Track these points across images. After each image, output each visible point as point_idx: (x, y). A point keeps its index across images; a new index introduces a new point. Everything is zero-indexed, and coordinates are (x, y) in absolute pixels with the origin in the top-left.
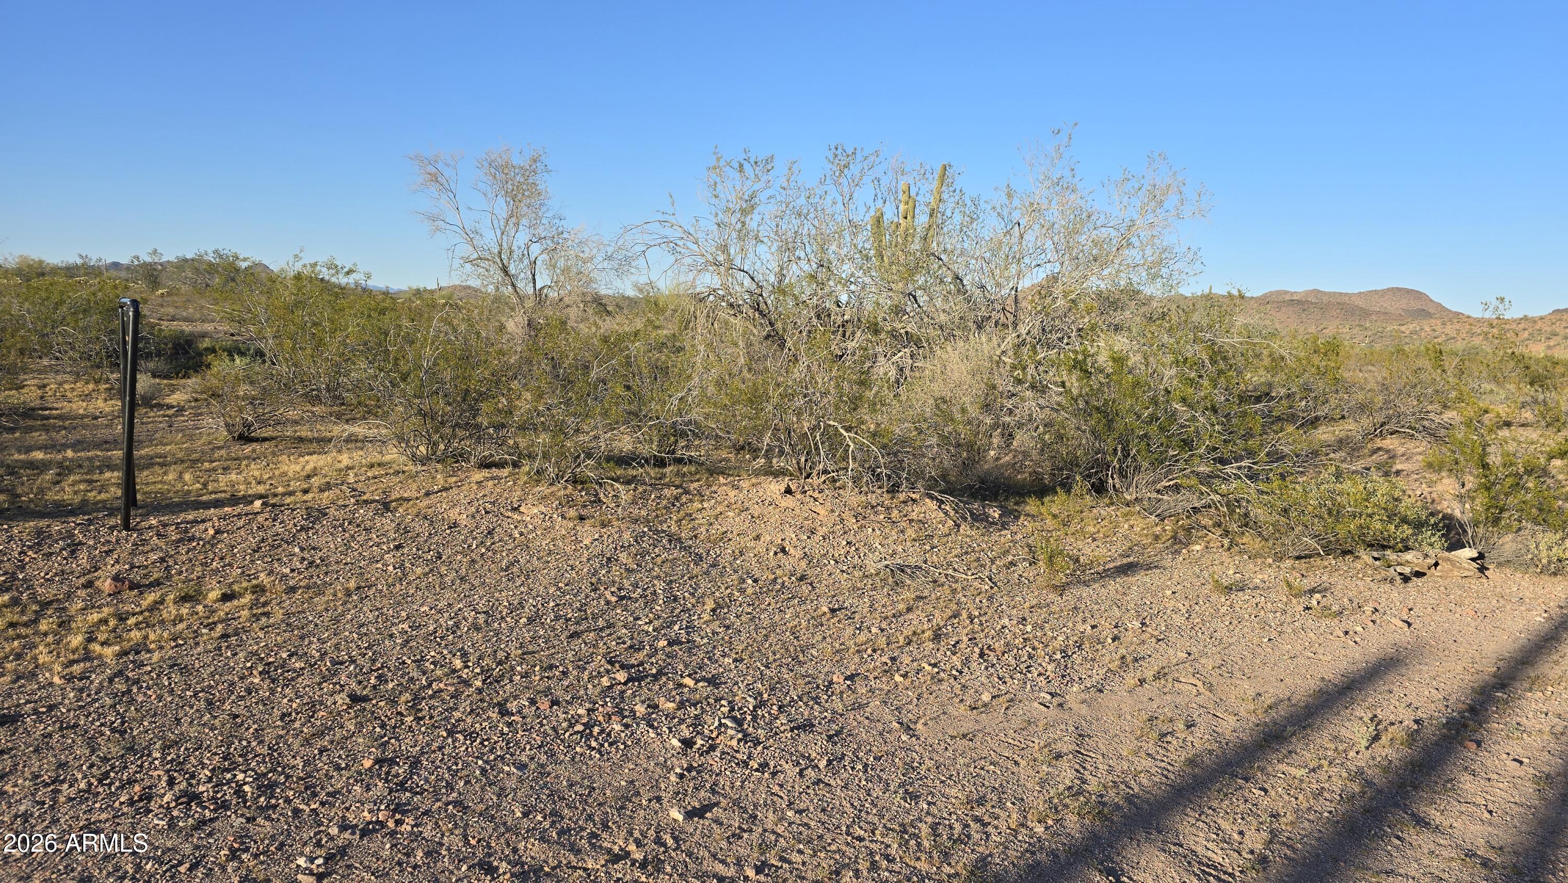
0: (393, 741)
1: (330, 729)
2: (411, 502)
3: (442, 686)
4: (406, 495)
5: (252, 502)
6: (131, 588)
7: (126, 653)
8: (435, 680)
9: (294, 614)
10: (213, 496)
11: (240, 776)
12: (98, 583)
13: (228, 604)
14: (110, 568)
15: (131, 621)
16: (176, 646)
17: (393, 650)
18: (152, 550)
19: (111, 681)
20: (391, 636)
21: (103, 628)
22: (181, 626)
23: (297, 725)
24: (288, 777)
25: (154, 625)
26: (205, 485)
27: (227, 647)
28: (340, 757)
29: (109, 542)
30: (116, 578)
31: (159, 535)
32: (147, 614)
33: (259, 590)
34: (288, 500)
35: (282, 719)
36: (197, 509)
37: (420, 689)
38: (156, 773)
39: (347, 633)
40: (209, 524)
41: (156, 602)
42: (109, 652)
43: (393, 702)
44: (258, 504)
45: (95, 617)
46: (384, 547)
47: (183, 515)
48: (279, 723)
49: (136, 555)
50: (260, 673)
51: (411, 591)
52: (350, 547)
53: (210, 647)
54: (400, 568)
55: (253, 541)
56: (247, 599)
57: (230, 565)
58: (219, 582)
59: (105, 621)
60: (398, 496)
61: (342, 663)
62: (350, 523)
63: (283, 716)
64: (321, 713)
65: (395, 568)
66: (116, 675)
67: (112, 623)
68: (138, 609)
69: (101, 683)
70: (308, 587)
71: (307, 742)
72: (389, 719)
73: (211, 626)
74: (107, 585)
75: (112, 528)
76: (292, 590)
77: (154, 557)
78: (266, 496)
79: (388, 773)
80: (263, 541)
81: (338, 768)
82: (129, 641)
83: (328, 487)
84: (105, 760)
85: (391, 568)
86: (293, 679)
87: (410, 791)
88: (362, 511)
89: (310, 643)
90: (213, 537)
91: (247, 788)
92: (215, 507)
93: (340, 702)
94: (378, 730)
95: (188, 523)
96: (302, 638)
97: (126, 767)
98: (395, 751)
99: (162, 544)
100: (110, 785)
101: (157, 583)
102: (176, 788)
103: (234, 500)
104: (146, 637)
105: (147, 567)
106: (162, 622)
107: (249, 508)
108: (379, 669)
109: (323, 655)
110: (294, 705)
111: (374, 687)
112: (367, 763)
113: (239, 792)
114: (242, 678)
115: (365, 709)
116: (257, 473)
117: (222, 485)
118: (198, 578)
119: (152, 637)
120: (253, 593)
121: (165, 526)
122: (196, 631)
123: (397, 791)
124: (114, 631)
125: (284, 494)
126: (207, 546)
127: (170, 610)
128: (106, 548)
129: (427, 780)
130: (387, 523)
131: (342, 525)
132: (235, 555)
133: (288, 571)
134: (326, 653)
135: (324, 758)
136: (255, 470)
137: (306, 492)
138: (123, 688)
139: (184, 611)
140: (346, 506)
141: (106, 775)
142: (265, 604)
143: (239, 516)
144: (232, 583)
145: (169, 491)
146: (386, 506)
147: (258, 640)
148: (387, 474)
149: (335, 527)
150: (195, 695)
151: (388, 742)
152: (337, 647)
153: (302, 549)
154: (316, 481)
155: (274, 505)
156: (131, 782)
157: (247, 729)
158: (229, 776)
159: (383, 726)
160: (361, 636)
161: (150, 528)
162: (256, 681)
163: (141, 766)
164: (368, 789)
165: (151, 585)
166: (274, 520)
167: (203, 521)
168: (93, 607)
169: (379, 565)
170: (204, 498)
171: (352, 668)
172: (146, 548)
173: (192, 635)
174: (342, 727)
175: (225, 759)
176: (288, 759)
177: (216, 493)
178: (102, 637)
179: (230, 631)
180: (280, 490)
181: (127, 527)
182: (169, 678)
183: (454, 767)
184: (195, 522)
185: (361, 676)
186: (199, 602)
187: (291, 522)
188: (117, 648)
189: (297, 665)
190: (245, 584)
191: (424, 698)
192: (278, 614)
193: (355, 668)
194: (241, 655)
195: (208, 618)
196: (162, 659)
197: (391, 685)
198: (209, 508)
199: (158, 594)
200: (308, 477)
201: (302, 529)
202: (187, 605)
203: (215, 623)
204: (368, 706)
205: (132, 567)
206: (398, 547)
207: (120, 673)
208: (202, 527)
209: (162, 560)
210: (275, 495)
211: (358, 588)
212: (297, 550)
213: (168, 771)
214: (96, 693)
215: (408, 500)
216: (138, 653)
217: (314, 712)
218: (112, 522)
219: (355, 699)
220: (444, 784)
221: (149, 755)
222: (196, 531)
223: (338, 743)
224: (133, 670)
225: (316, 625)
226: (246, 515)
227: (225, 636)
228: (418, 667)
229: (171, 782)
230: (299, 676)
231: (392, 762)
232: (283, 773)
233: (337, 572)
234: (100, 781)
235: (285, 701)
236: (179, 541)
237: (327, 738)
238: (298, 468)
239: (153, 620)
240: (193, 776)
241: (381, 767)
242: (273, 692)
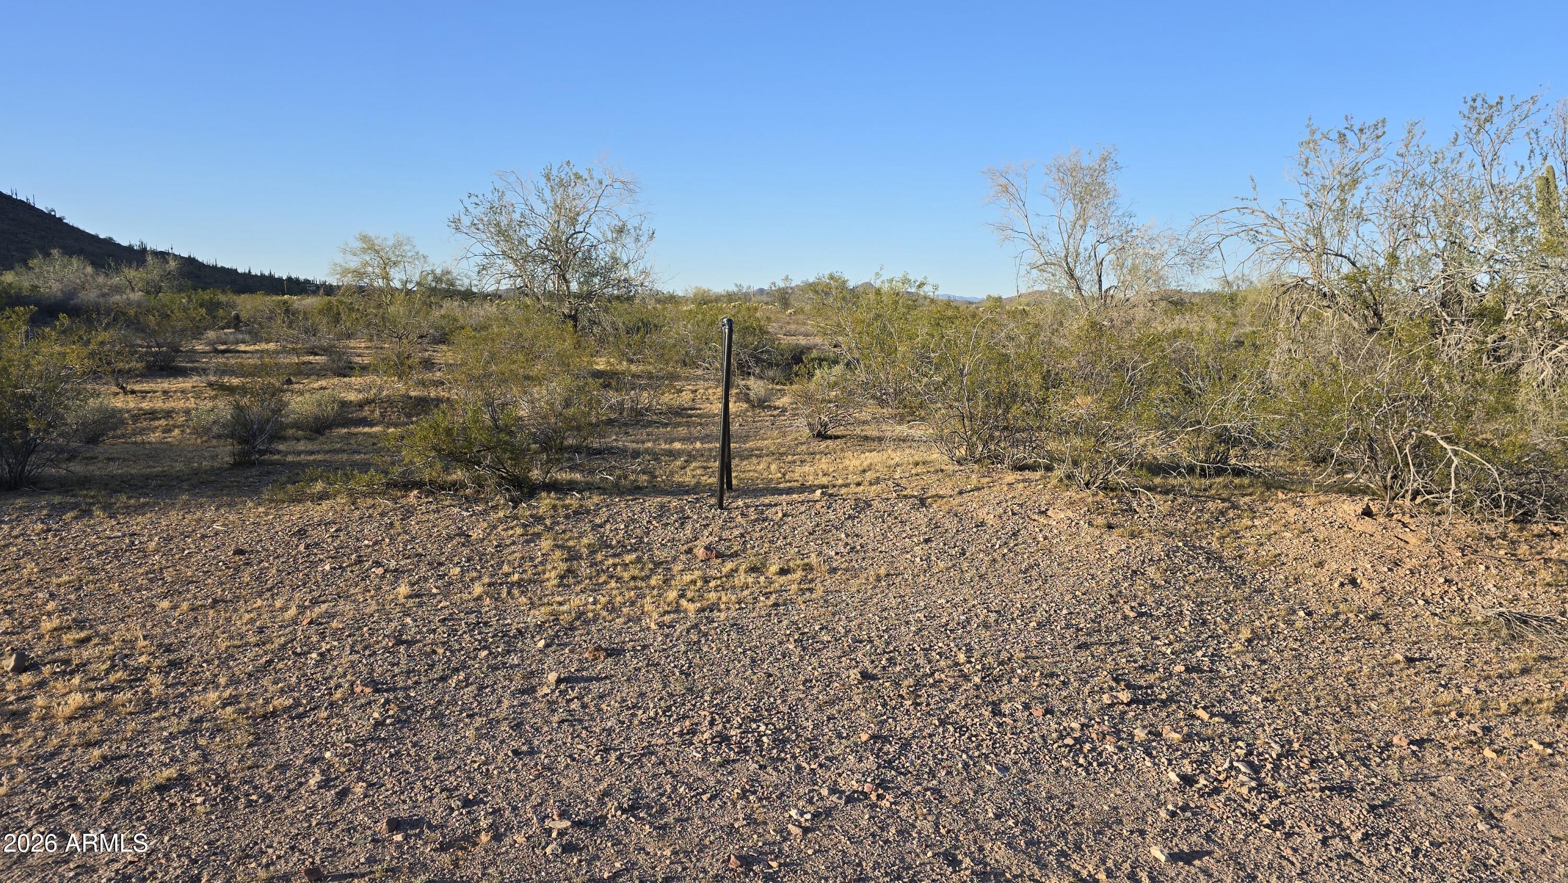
0: (890, 720)
1: (841, 700)
2: (945, 500)
3: (943, 676)
4: (941, 493)
5: (814, 491)
6: (717, 557)
7: (703, 610)
8: (938, 670)
9: (832, 592)
10: (788, 484)
11: (763, 728)
12: (695, 551)
13: (784, 577)
14: (704, 540)
15: (712, 584)
16: (739, 609)
17: (906, 635)
18: (736, 526)
19: (688, 631)
20: (907, 623)
21: (692, 587)
22: (746, 593)
23: (815, 691)
24: (798, 736)
25: (727, 590)
26: (784, 475)
27: (776, 615)
28: (843, 726)
29: (707, 517)
30: (707, 548)
31: (742, 514)
32: (724, 579)
33: (808, 568)
34: (843, 491)
35: (804, 684)
36: (773, 495)
37: (923, 676)
38: (703, 713)
39: (870, 615)
40: (778, 508)
41: (732, 570)
42: (692, 607)
43: (897, 684)
44: (818, 492)
45: (687, 578)
46: (915, 540)
47: (762, 499)
48: (801, 687)
49: (724, 530)
50: (795, 641)
51: (933, 583)
52: (886, 537)
53: (763, 613)
54: (926, 560)
55: (810, 525)
56: (799, 574)
57: (790, 544)
58: (780, 558)
59: (694, 582)
60: (934, 493)
61: (861, 642)
62: (889, 515)
63: (806, 681)
64: (836, 684)
65: (922, 560)
66: (692, 627)
67: (699, 584)
68: (719, 575)
69: (681, 632)
70: (847, 570)
71: (820, 709)
72: (891, 700)
73: (767, 595)
74: (700, 552)
75: (711, 507)
76: (834, 571)
77: (736, 532)
78: (827, 487)
79: (880, 749)
80: (818, 525)
81: (839, 736)
82: (707, 600)
83: (877, 481)
84: (671, 695)
85: (918, 559)
86: (820, 650)
87: (896, 771)
88: (900, 505)
89: (840, 620)
90: (781, 519)
91: (765, 739)
92: (787, 494)
93: (853, 676)
94: (879, 707)
95: (764, 506)
96: (834, 615)
97: (683, 704)
98: (890, 730)
99: (743, 521)
100: (670, 716)
101: (736, 554)
102: (715, 728)
103: (803, 489)
104: (720, 598)
105: (730, 540)
106: (733, 587)
107: (811, 496)
108: (891, 652)
109: (847, 632)
110: (816, 673)
111: (884, 668)
112: (864, 737)
113: (758, 742)
114: (780, 643)
115: (872, 687)
116: (825, 467)
117: (796, 476)
118: (765, 553)
119: (724, 599)
120: (804, 570)
121: (748, 507)
122: (755, 598)
123: (885, 767)
124: (699, 591)
125: (841, 486)
126: (776, 527)
127: (741, 578)
128: (704, 523)
129: (912, 763)
130: (920, 518)
131: (882, 517)
132: (795, 536)
133: (833, 553)
134: (850, 631)
135: (831, 725)
136: (824, 463)
137: (859, 484)
138: (695, 638)
139: (750, 580)
140: (888, 499)
141: (669, 708)
142: (811, 581)
143: (802, 503)
144: (789, 560)
145: (758, 478)
146: (923, 502)
147: (800, 612)
148: (928, 472)
149: (876, 518)
150: (744, 652)
151: (886, 721)
152: (860, 627)
153: (847, 536)
154: (869, 476)
155: (831, 495)
156: (685, 717)
157: (776, 688)
158: (754, 726)
159: (884, 705)
160: (882, 619)
161: (737, 508)
162: (791, 647)
163: (694, 705)
164: (860, 761)
165: (731, 556)
166: (828, 508)
167: (776, 505)
168: (689, 570)
169: (909, 556)
170: (782, 486)
171: (868, 647)
172: (733, 525)
173: (751, 601)
174: (851, 700)
175: (755, 711)
176: (802, 721)
177: (790, 482)
178: (690, 594)
179: (780, 601)
180: (840, 482)
181: (721, 507)
182: (729, 635)
183: (939, 756)
184: (770, 505)
185: (874, 656)
186: (762, 573)
187: (842, 509)
188: (699, 605)
189: (825, 638)
190: (798, 562)
191: (925, 686)
192: (819, 592)
193: (871, 648)
194: (785, 623)
195: (766, 587)
196: (727, 618)
197: (898, 668)
198: (782, 494)
199: (735, 563)
200: (864, 471)
201: (850, 517)
202: (754, 575)
203: (771, 593)
204: (875, 684)
205: (720, 539)
206: (927, 541)
207: (696, 626)
208: (774, 510)
209: (742, 535)
210: (834, 486)
211: (888, 575)
212: (843, 536)
213: (712, 713)
214: (677, 640)
215: (942, 497)
216: (711, 611)
217: (830, 682)
218: (713, 501)
219: (865, 675)
220: (927, 770)
221: (702, 697)
222: (769, 513)
223: (845, 714)
224: (705, 625)
225: (847, 605)
226: (808, 502)
227: (776, 605)
228: (925, 655)
229: (712, 723)
230: (824, 648)
231: (885, 740)
232: (796, 732)
233: (873, 558)
234: (664, 712)
235: (810, 668)
236: (756, 520)
237: (837, 707)
238: (857, 463)
239: (727, 586)
240: (728, 721)
241: (875, 742)
242: (802, 658)
